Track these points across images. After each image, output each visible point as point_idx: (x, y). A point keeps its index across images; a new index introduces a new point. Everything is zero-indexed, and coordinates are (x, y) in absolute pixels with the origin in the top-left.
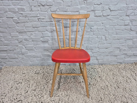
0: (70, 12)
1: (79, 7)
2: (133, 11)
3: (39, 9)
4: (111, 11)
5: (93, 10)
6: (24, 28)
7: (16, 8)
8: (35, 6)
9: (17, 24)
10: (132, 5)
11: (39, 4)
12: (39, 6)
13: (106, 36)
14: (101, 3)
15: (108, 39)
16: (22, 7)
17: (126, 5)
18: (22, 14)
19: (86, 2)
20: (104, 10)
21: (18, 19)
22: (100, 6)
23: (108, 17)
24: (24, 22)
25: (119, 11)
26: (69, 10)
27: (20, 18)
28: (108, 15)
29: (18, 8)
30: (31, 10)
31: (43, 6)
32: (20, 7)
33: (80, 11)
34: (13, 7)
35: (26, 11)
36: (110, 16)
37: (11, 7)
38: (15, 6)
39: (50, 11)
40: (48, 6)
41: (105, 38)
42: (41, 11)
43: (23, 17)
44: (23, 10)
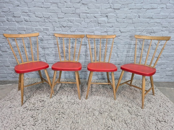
0: (87, 33)
1: (94, 28)
2: (141, 33)
3: (61, 29)
4: (121, 32)
5: (105, 32)
6: (47, 45)
7: (42, 28)
8: (57, 27)
9: (42, 41)
10: (140, 28)
11: (61, 26)
12: (61, 27)
13: (118, 53)
14: (113, 26)
15: (120, 56)
16: (47, 27)
17: (134, 28)
18: (46, 33)
19: (100, 25)
20: (115, 31)
21: (42, 37)
22: (112, 28)
23: (119, 37)
24: (47, 40)
25: (128, 33)
26: (85, 31)
27: (45, 36)
28: (120, 36)
29: (43, 28)
30: (54, 30)
31: (64, 27)
32: (45, 27)
33: (95, 32)
34: (40, 27)
35: (49, 30)
36: (120, 37)
37: (38, 27)
38: (41, 27)
39: (69, 31)
40: (68, 27)
41: (117, 55)
42: (62, 31)
43: (47, 35)
44: (47, 30)
